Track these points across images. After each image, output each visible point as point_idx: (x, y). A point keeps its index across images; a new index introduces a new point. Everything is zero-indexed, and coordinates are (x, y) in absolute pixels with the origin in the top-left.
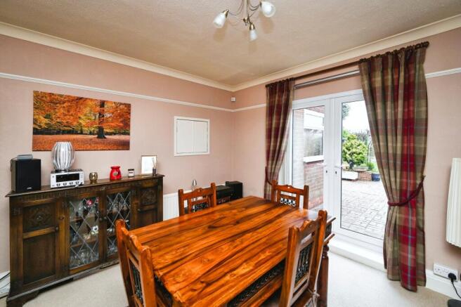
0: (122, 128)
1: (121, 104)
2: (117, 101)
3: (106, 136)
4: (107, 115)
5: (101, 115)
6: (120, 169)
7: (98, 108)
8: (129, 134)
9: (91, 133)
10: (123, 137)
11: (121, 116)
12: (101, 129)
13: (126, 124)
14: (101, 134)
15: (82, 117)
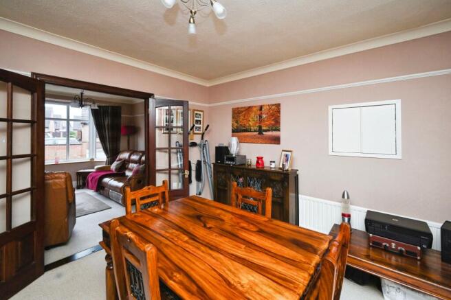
0: (273, 125)
1: (273, 105)
2: (270, 104)
3: (264, 133)
4: (264, 116)
5: (260, 117)
6: (264, 159)
7: (259, 112)
8: (279, 130)
9: (255, 131)
10: (275, 133)
11: (272, 115)
12: (260, 127)
13: (277, 122)
14: (260, 131)
15: (251, 120)
